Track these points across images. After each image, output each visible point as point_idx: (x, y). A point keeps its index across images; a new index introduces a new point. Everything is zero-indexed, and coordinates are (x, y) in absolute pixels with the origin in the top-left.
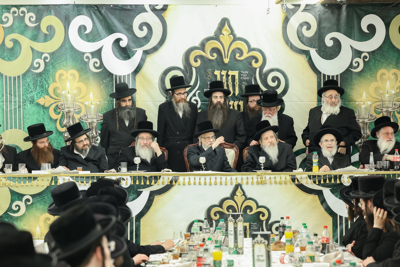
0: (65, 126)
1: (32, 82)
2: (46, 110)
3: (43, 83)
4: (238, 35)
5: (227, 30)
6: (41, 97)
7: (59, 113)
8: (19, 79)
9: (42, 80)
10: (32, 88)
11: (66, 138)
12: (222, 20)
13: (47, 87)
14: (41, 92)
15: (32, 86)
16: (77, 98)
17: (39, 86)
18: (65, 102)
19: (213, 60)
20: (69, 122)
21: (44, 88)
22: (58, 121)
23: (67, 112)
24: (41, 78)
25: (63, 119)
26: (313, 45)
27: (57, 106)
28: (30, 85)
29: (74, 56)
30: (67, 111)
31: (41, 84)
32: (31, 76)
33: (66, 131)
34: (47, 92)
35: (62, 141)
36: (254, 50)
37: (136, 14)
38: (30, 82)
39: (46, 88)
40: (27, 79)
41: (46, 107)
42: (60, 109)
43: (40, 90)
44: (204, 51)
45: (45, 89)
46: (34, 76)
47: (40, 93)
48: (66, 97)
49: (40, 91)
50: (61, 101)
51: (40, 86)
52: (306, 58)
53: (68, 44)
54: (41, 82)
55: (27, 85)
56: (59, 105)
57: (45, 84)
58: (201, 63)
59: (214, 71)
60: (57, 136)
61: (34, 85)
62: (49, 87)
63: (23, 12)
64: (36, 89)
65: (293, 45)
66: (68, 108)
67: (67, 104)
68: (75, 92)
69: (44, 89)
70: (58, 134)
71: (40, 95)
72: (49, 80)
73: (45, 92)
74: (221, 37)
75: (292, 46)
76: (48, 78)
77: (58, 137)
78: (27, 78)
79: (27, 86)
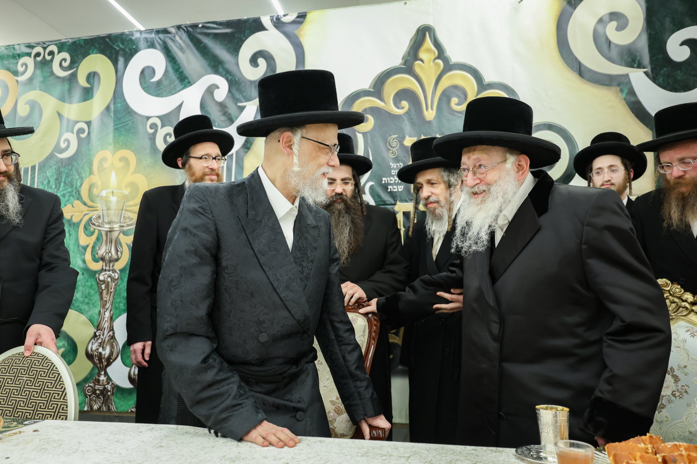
0: (103, 259)
1: (55, 177)
2: (73, 229)
3: (74, 178)
4: (454, 58)
5: (429, 50)
6: (68, 203)
7: (93, 233)
8: (34, 172)
9: (71, 173)
10: (54, 187)
11: (102, 283)
12: (418, 31)
13: (79, 184)
14: (68, 195)
15: (54, 183)
16: (128, 204)
17: (65, 182)
18: (105, 212)
19: (400, 116)
20: (109, 252)
21: (74, 187)
22: (89, 250)
23: (107, 231)
24: (70, 167)
25: (99, 245)
26: (637, 62)
27: (90, 219)
28: (51, 182)
29: (130, 125)
30: (108, 229)
31: (69, 179)
32: (54, 165)
33: (103, 269)
34: (79, 194)
35: (94, 290)
36: (491, 86)
37: (244, 36)
38: (51, 177)
39: (78, 188)
40: (47, 172)
41: (74, 224)
42: (94, 224)
43: (65, 192)
44: (381, 99)
45: (76, 188)
46: (58, 165)
47: (67, 197)
48: (107, 202)
49: (67, 192)
50: (97, 210)
51: (67, 182)
52: (620, 94)
53: (120, 103)
54: (69, 175)
55: (45, 182)
56: (94, 217)
57: (76, 180)
58: (375, 122)
59: (404, 138)
60: (85, 278)
61: (57, 181)
62: (82, 184)
63: (51, 53)
64: (58, 189)
65: (586, 68)
66: (109, 223)
67: (108, 216)
68: (126, 192)
69: (74, 190)
70: (86, 275)
71: (66, 199)
72: (84, 172)
73: (75, 195)
74: (418, 66)
75: (582, 68)
76: (82, 168)
77: (85, 280)
78: (47, 170)
79: (45, 185)
